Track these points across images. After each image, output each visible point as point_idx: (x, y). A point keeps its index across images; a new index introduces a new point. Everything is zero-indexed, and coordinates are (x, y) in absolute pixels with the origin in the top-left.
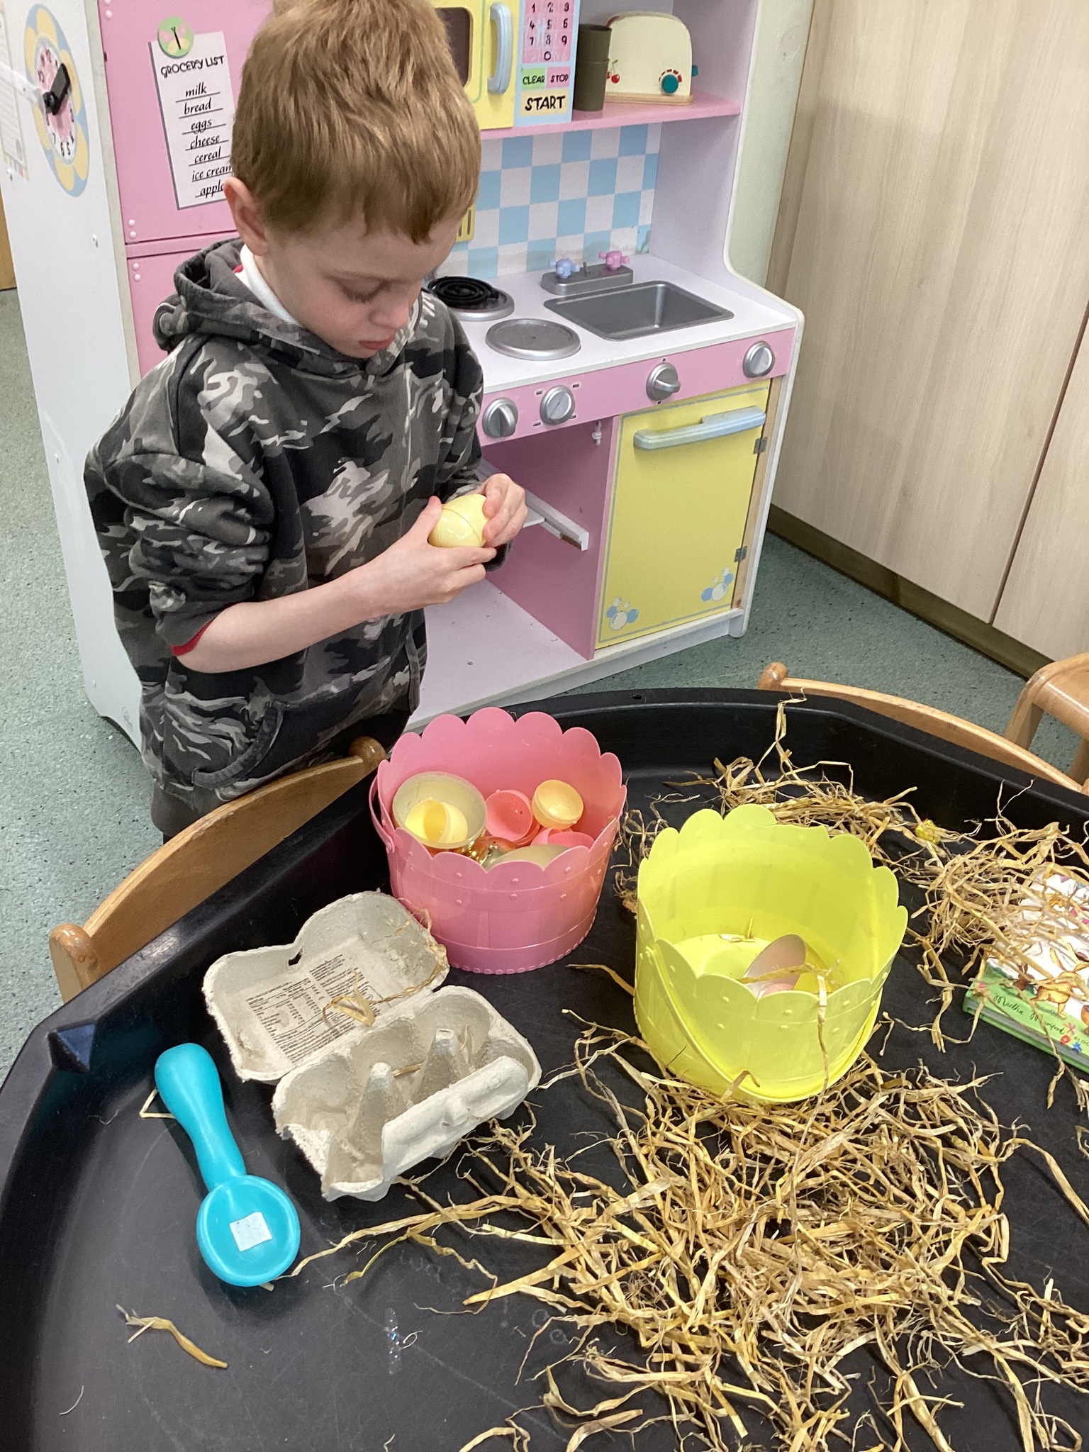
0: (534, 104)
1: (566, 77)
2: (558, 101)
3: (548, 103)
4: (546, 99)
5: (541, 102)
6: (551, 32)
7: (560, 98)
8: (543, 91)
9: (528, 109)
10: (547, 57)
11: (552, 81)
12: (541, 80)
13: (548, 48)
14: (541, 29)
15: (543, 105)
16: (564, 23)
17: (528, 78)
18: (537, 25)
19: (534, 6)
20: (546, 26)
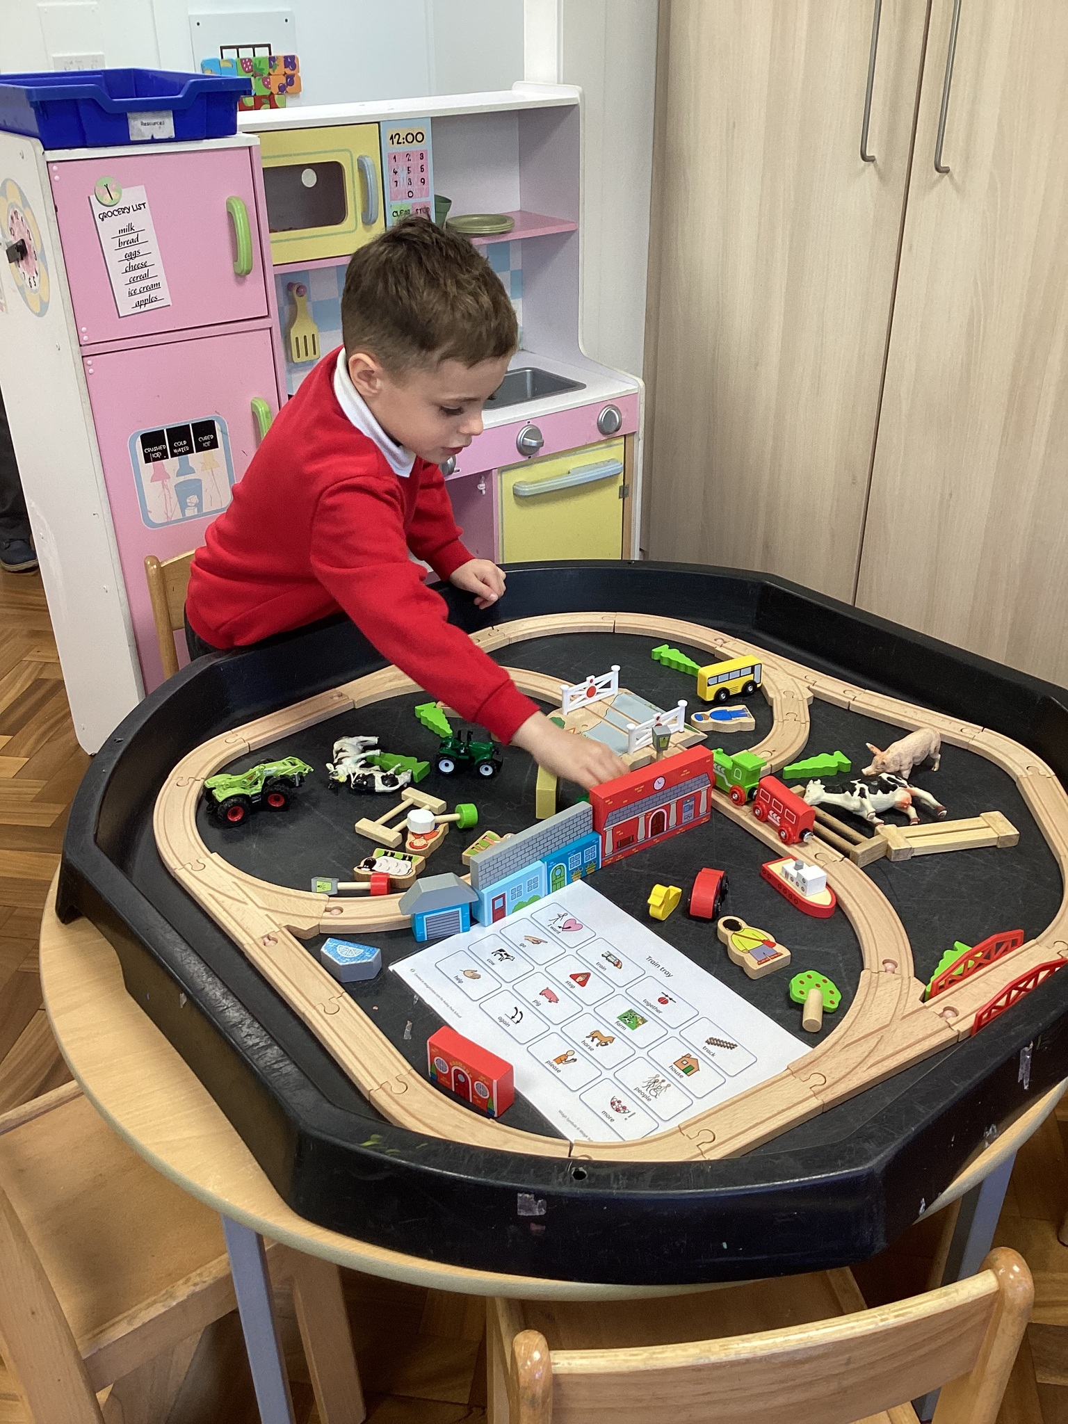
1: (428, 209)
6: (411, 176)
10: (410, 194)
13: (409, 188)
14: (403, 175)
16: (421, 168)
17: (396, 212)
18: (399, 171)
19: (395, 158)
20: (407, 172)
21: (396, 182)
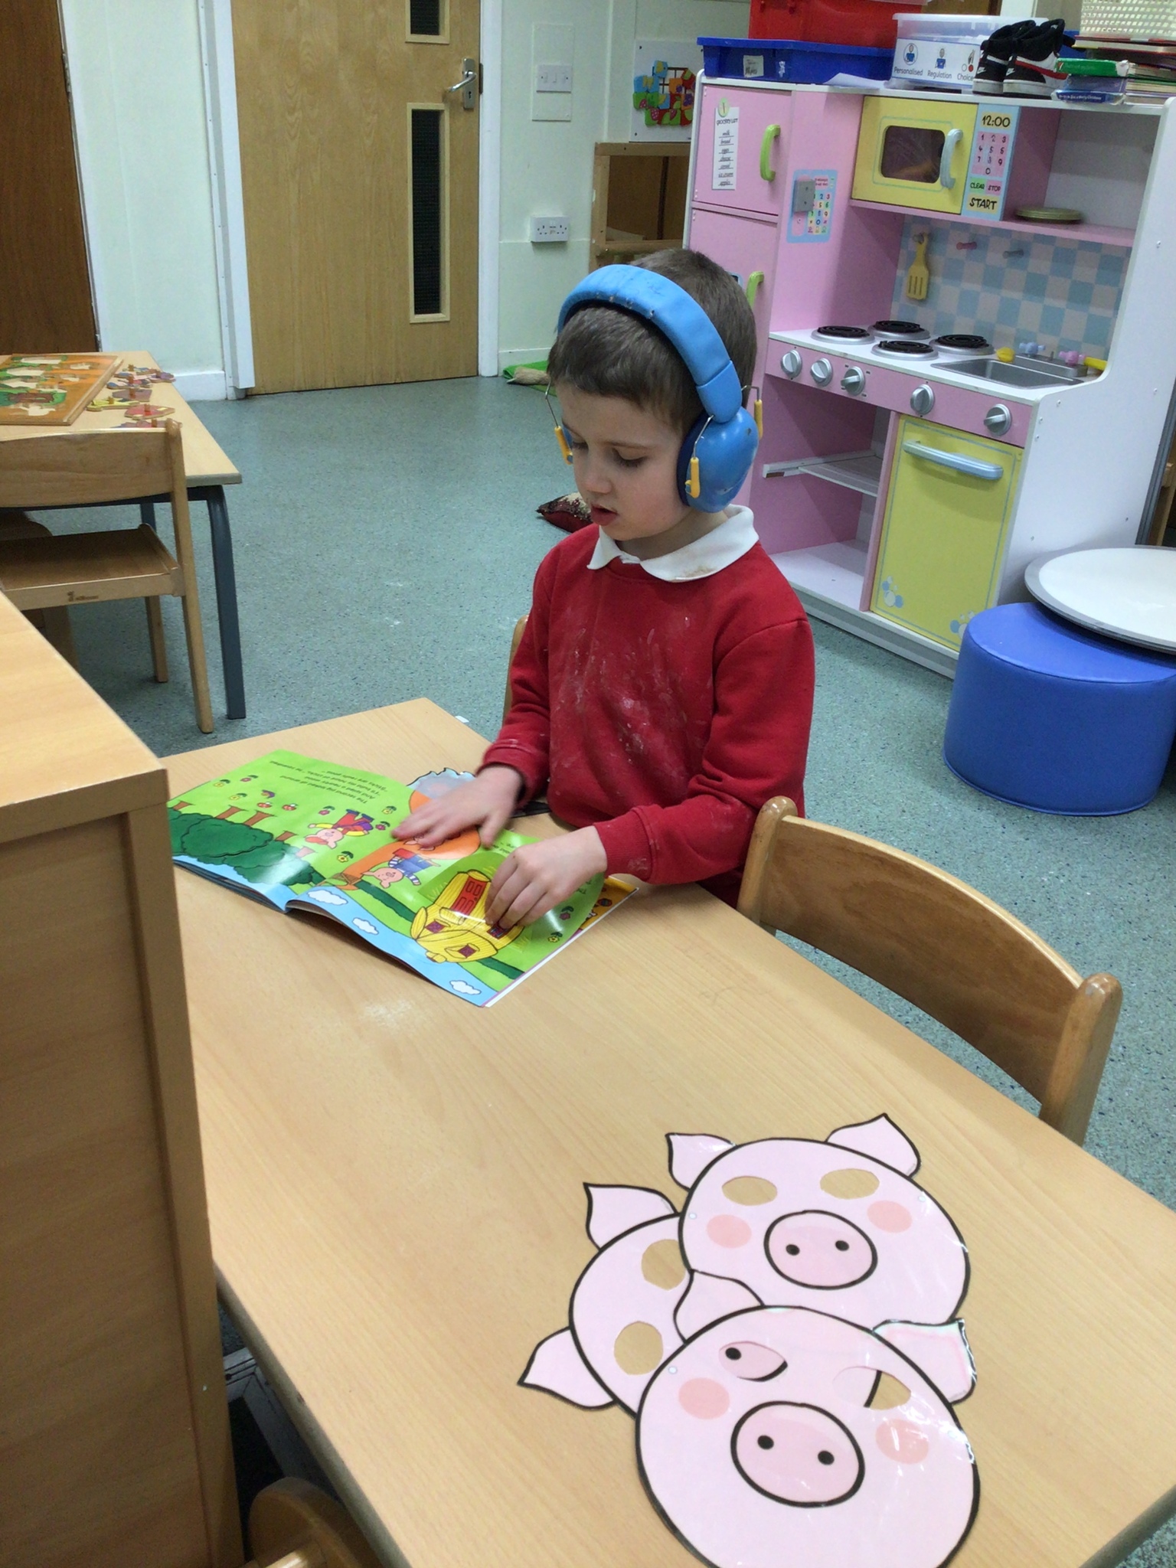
0: (976, 202)
1: (999, 188)
2: (991, 204)
3: (985, 204)
4: (984, 201)
5: (980, 202)
6: (992, 155)
7: (994, 202)
8: (982, 194)
9: (972, 205)
10: (988, 171)
11: (989, 189)
12: (982, 187)
13: (989, 166)
14: (986, 152)
15: (981, 205)
16: (1002, 150)
17: (974, 184)
18: (984, 148)
19: (983, 136)
20: (989, 150)
21: (979, 157)
